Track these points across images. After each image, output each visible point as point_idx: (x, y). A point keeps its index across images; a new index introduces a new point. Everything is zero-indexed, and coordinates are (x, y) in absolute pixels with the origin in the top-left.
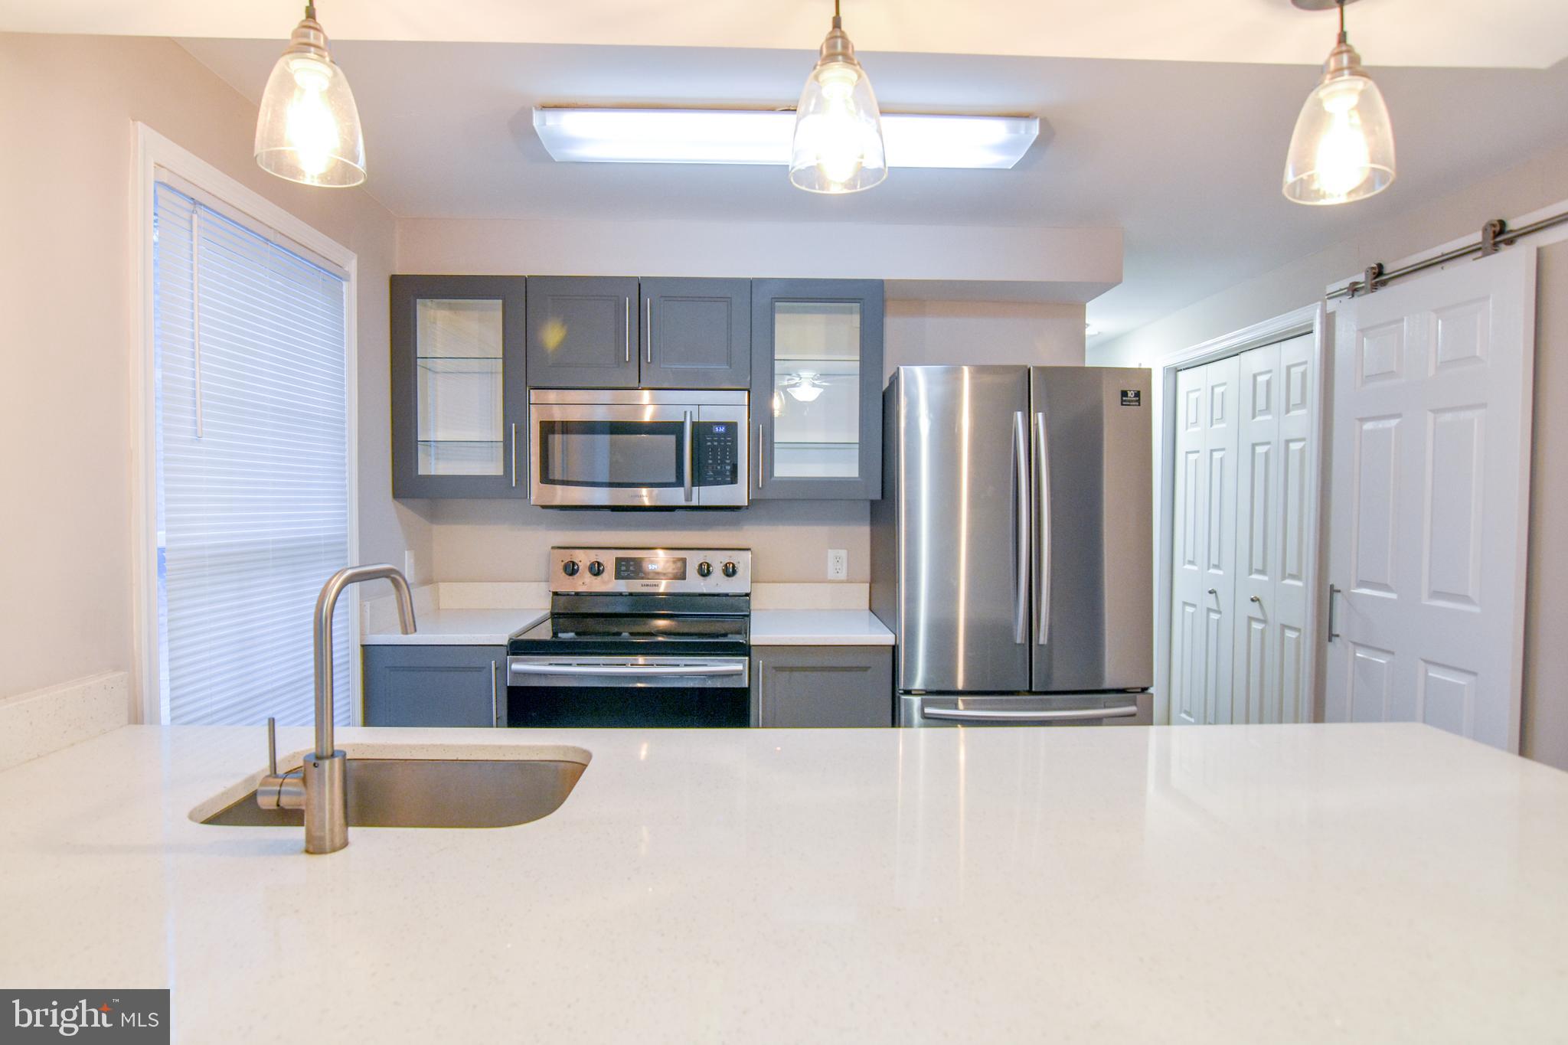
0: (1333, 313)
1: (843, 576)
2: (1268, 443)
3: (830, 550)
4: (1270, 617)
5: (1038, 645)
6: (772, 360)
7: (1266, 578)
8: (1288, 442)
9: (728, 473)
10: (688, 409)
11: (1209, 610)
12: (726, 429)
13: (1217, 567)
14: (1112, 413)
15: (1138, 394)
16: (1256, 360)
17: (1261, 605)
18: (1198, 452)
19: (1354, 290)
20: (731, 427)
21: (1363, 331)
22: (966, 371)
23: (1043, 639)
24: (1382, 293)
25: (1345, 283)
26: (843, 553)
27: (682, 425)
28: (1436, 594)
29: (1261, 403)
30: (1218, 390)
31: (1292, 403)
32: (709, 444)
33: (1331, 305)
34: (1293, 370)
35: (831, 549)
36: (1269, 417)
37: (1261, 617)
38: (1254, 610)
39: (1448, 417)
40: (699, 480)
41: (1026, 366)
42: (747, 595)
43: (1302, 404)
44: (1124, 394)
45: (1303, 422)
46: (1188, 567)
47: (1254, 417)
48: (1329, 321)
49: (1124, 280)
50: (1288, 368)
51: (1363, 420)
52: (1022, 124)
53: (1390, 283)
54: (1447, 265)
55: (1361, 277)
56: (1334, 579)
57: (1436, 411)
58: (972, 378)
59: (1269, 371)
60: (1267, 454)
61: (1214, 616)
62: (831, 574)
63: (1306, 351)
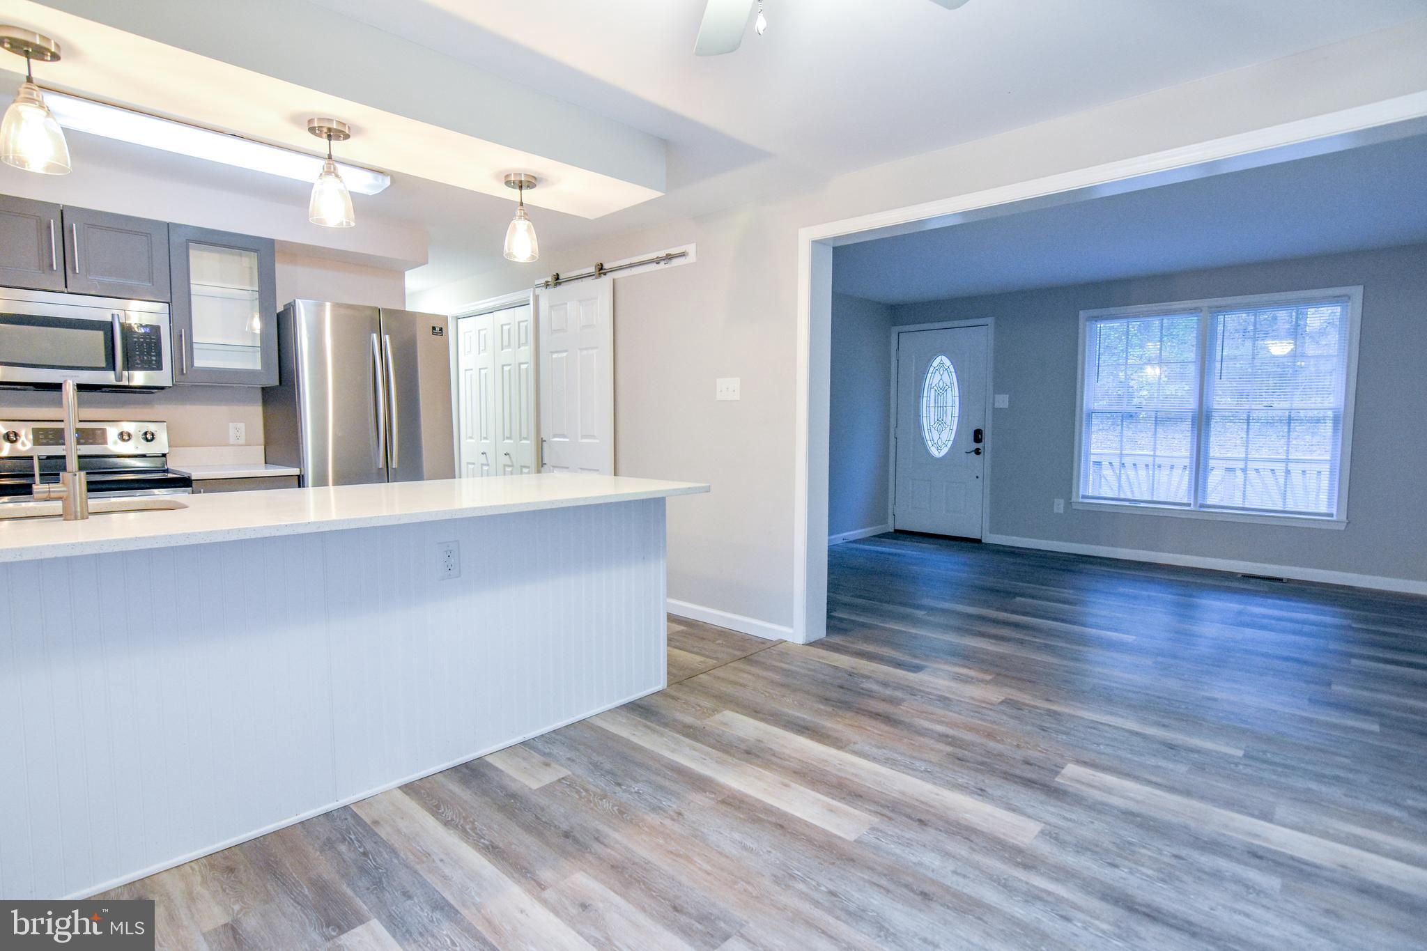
0: (538, 295)
1: (242, 441)
2: (510, 365)
3: (231, 424)
4: (515, 464)
5: (392, 468)
6: (189, 284)
7: (512, 441)
8: (520, 364)
9: (154, 362)
10: (115, 312)
11: (482, 465)
12: (151, 330)
13: (486, 438)
14: (423, 340)
15: (441, 329)
16: (502, 316)
17: (510, 457)
18: (472, 370)
19: (547, 285)
20: (156, 330)
21: (551, 307)
22: (328, 306)
23: (395, 465)
24: (558, 288)
25: (543, 281)
26: (242, 426)
27: (111, 324)
28: (584, 437)
29: (506, 343)
30: (482, 333)
31: (521, 342)
32: (135, 340)
33: (538, 291)
34: (521, 324)
35: (232, 422)
36: (510, 350)
37: (510, 464)
38: (506, 460)
39: (585, 352)
40: (129, 365)
41: (376, 308)
42: (164, 455)
43: (526, 343)
44: (434, 328)
45: (526, 353)
46: (469, 440)
47: (502, 349)
48: (537, 298)
49: (429, 261)
50: (519, 323)
51: (552, 352)
52: (380, 177)
53: (563, 284)
54: (584, 279)
55: (549, 279)
56: (544, 436)
57: (581, 349)
58: (332, 311)
59: (509, 324)
60: (510, 371)
61: (485, 468)
62: (232, 441)
63: (526, 313)
